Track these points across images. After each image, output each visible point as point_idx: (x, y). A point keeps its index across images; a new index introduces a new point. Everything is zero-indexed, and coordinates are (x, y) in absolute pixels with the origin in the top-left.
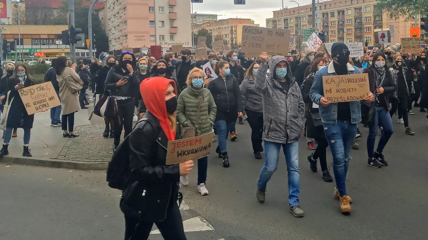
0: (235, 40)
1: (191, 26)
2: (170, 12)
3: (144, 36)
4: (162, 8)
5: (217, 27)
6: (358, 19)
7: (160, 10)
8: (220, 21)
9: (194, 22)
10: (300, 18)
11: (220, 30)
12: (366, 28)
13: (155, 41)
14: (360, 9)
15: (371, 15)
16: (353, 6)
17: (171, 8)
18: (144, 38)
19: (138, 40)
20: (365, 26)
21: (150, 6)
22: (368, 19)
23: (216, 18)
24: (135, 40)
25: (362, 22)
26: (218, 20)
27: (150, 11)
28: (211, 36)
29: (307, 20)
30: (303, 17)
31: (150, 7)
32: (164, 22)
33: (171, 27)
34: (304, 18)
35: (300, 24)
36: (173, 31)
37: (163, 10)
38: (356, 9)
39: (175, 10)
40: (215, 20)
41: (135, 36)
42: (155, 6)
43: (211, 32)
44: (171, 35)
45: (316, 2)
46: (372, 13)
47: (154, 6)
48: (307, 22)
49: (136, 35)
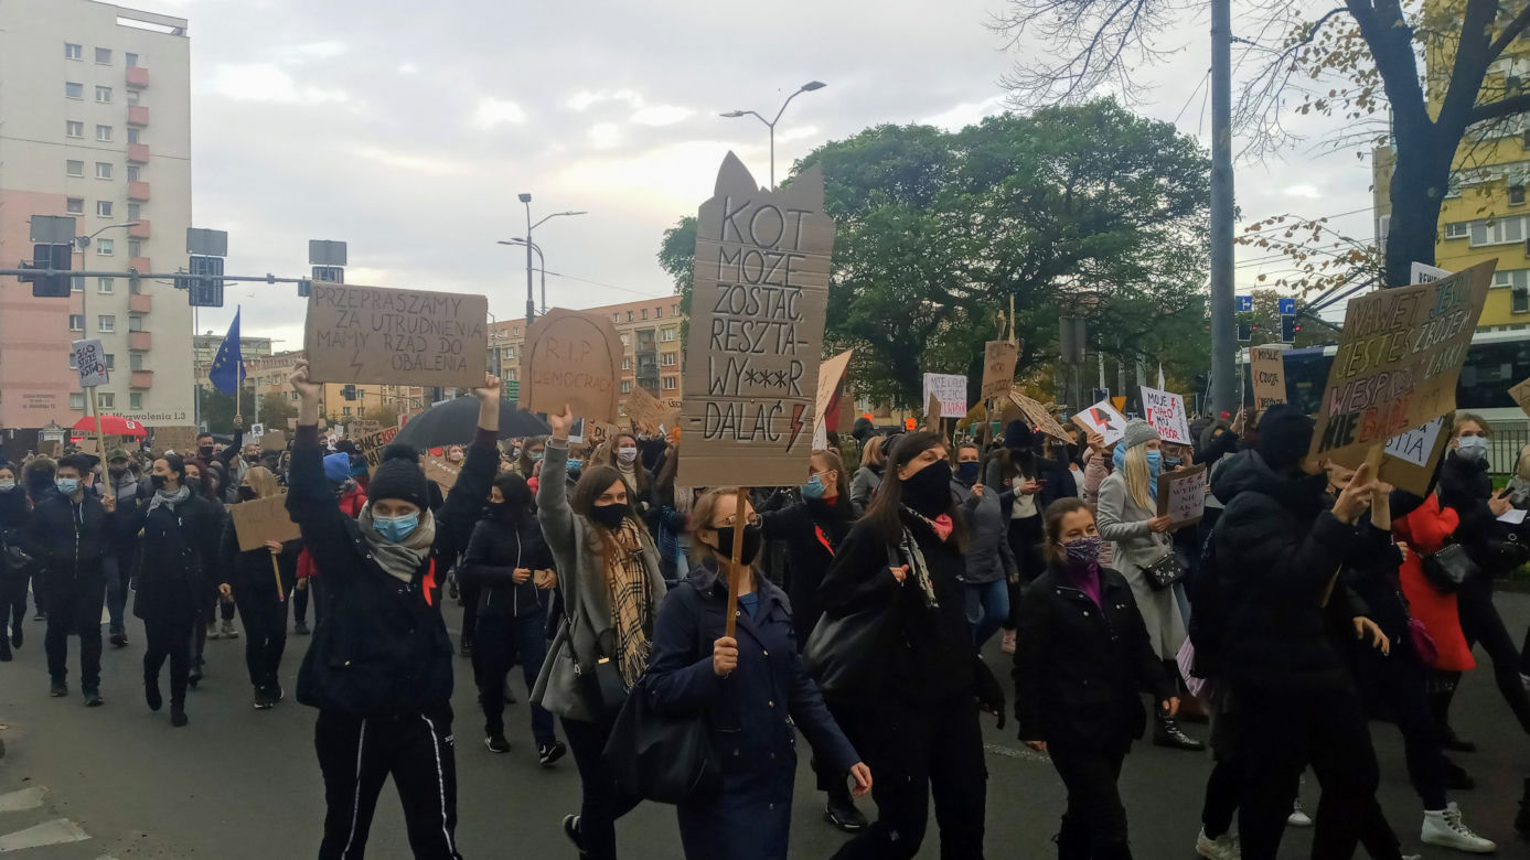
0: (321, 407)
1: (192, 367)
2: (131, 331)
3: (52, 396)
4: (108, 320)
5: (270, 371)
6: (647, 356)
7: (101, 324)
8: (278, 355)
9: (200, 359)
10: (498, 350)
11: (279, 379)
12: (666, 379)
13: (85, 409)
14: (651, 333)
15: (677, 348)
16: (633, 326)
17: (136, 321)
18: (52, 401)
19: (34, 407)
20: (661, 375)
21: (73, 313)
22: (670, 360)
23: (269, 347)
24: (25, 406)
25: (655, 366)
26: (273, 354)
27: (72, 326)
28: (253, 395)
29: (517, 358)
30: (507, 349)
31: (72, 317)
32: (116, 358)
33: (135, 372)
34: (511, 352)
35: (499, 366)
36: (140, 381)
37: (110, 326)
38: (640, 333)
39: (148, 325)
40: (264, 352)
41: (25, 396)
42: (84, 311)
43: (252, 385)
44: (133, 392)
45: (536, 313)
46: (680, 343)
47: (81, 313)
48: (518, 362)
49: (28, 392)
